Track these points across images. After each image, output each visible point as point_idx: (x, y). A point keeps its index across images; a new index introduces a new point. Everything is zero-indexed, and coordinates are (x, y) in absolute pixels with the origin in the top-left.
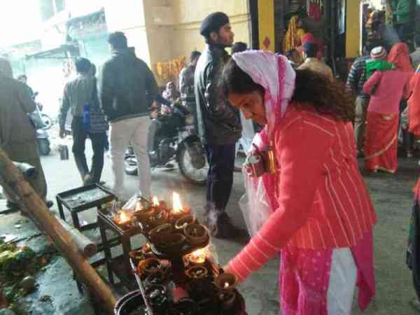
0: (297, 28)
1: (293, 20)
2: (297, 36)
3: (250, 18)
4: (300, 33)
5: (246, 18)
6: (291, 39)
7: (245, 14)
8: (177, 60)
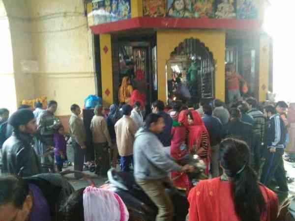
0: (128, 84)
1: (124, 79)
2: (127, 90)
3: (96, 75)
4: (130, 88)
5: (93, 75)
6: (123, 92)
7: (92, 73)
8: (40, 99)
